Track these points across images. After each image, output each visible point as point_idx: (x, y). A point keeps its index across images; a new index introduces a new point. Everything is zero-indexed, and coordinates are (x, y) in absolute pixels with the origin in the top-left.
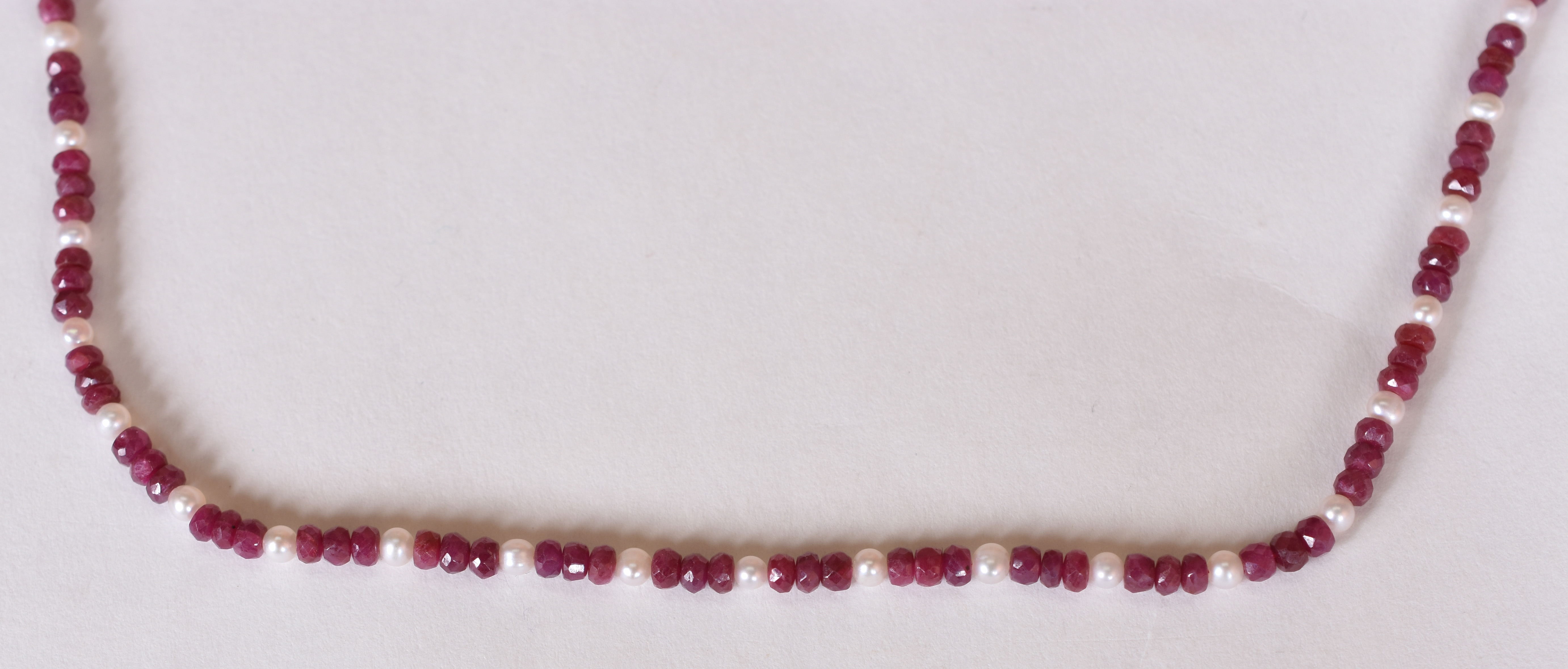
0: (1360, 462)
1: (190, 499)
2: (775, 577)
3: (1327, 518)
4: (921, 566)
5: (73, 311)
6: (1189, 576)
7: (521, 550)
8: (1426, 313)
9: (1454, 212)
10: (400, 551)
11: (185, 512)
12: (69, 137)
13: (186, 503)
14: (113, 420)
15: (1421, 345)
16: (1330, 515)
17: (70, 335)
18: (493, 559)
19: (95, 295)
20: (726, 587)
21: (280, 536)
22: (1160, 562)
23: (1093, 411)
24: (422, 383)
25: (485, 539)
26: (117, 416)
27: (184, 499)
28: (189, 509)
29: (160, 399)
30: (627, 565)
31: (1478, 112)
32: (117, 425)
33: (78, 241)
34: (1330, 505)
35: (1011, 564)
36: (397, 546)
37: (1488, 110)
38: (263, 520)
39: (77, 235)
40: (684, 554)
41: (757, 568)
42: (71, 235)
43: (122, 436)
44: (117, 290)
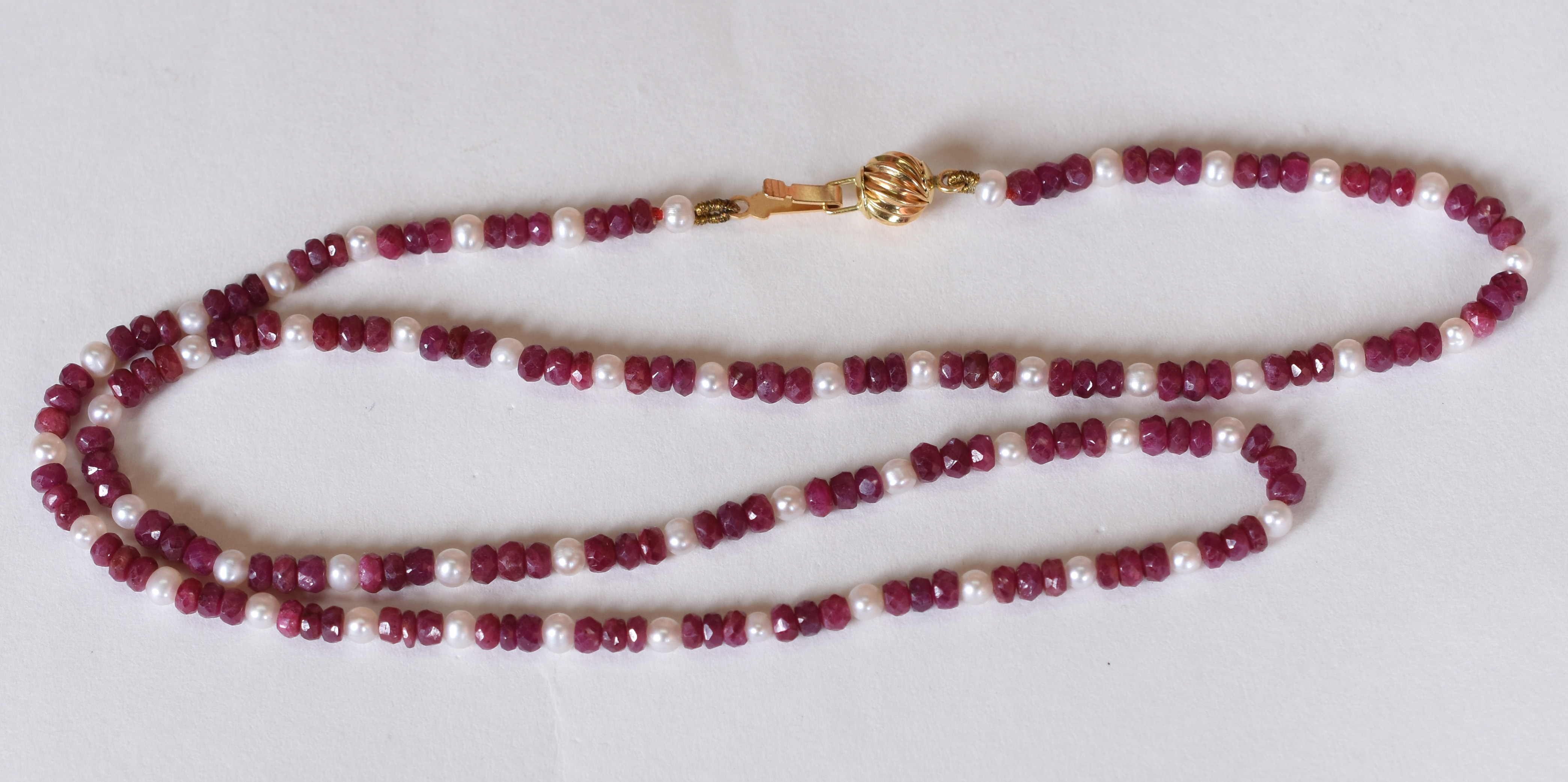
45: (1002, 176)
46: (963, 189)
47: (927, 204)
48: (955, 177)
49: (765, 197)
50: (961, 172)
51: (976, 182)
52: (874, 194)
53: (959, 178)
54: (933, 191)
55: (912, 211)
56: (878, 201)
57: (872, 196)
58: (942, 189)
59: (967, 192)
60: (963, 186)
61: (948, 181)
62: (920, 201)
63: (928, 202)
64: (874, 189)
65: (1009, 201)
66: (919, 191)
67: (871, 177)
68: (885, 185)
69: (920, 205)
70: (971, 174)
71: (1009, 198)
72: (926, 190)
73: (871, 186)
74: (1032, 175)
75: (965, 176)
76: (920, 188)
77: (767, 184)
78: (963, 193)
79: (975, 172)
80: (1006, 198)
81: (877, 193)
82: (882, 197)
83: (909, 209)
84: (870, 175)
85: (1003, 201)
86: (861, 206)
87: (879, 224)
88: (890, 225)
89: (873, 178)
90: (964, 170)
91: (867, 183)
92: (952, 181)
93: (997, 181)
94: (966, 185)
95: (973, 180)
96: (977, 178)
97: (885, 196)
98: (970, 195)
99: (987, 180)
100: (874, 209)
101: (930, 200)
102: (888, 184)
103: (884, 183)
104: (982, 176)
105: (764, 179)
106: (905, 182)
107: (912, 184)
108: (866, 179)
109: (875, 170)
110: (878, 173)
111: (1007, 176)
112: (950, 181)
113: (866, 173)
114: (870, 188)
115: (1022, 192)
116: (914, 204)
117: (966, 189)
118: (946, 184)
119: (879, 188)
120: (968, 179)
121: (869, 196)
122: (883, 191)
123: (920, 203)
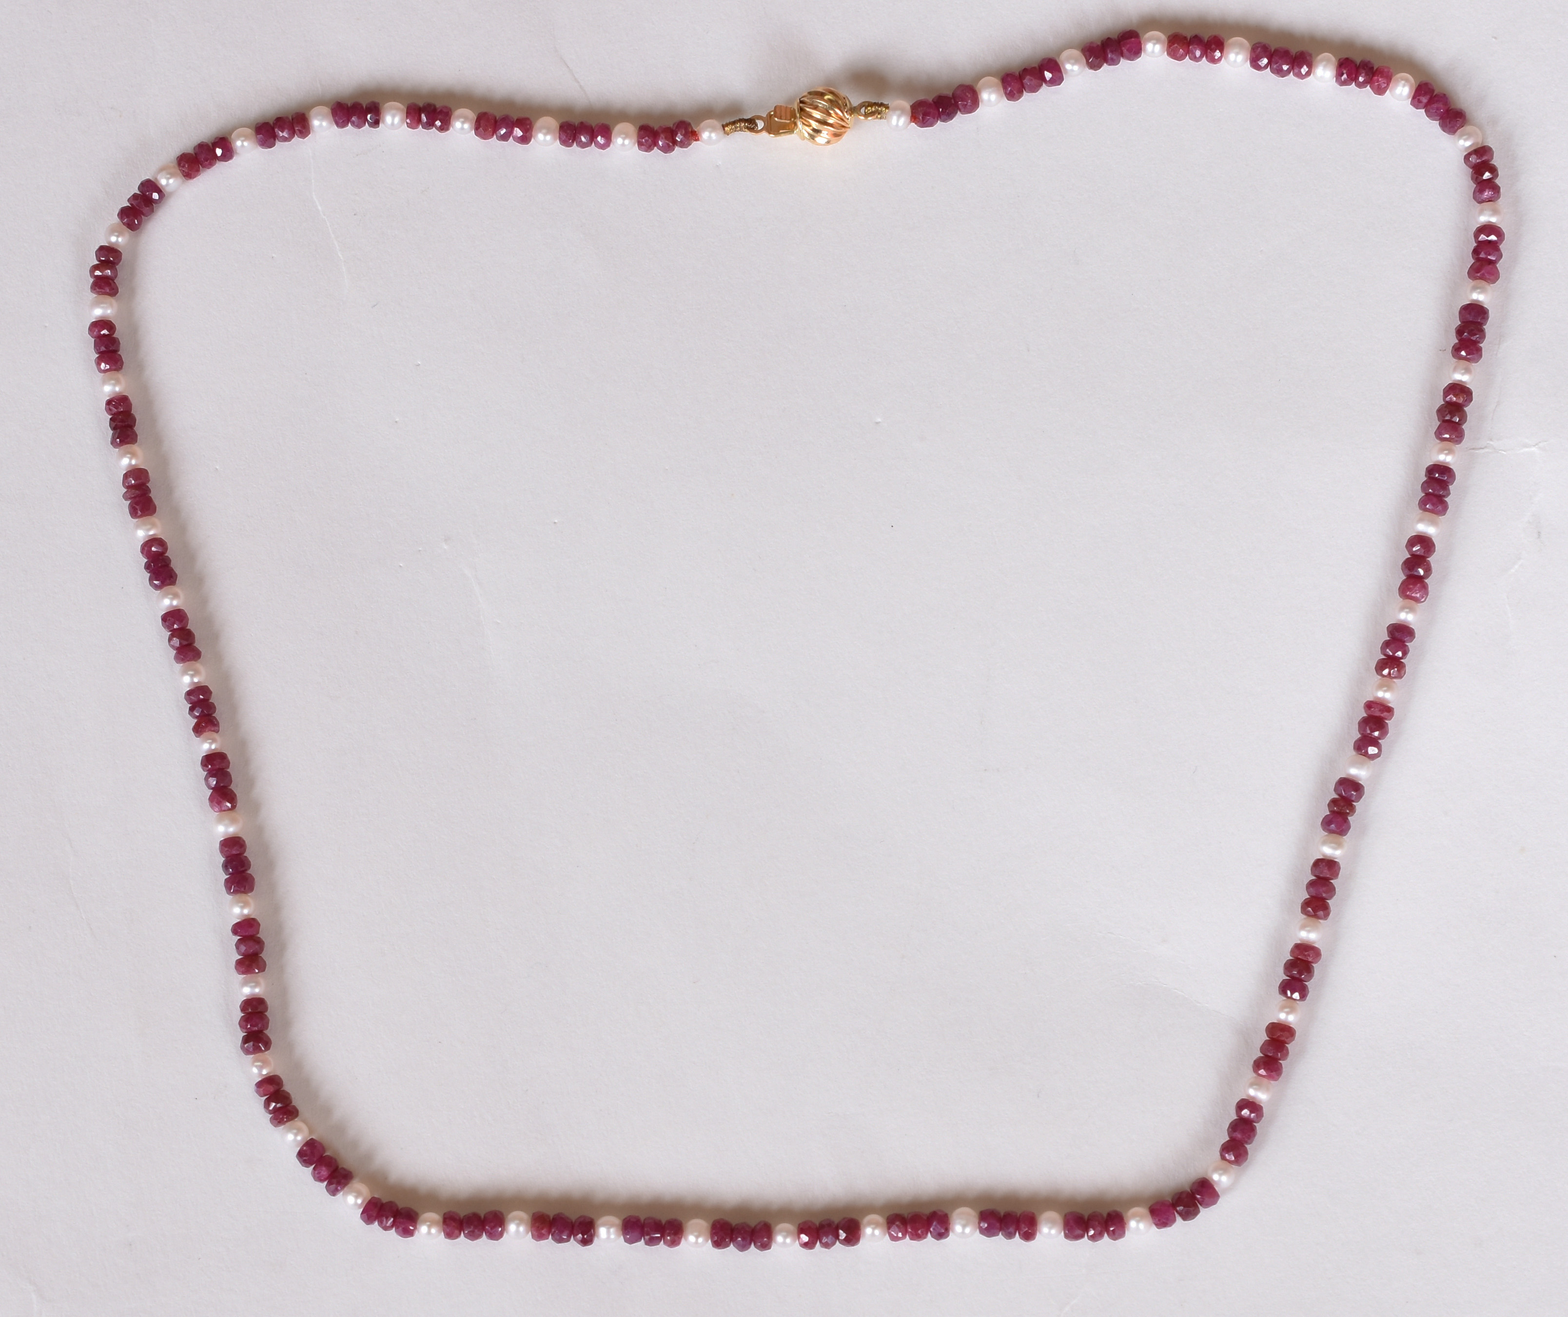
0: (1238, 1135)
1: (358, 1194)
2: (805, 1238)
3: (1213, 1180)
4: (911, 1229)
5: (256, 1050)
6: (1112, 1229)
7: (612, 1225)
8: (1288, 1013)
9: (1309, 932)
10: (522, 1229)
11: (356, 1204)
12: (242, 908)
13: (356, 1197)
14: (296, 1135)
15: (1284, 1040)
16: (1216, 1177)
17: (256, 1066)
18: (591, 1233)
19: (270, 1032)
20: (765, 1246)
21: (429, 1221)
22: (1089, 1219)
23: (1038, 1097)
24: (527, 1090)
25: (584, 1217)
26: (299, 1131)
27: (354, 1194)
28: (359, 1201)
29: (327, 1111)
30: (692, 1233)
31: (1328, 851)
32: (299, 1138)
33: (257, 990)
34: (1216, 1170)
35: (979, 1223)
36: (518, 1225)
37: (1335, 849)
38: (415, 1207)
39: (255, 987)
40: (734, 1222)
41: (788, 1234)
42: (251, 987)
43: (305, 1148)
44: (287, 1024)
45: (907, 105)
46: (877, 117)
47: (849, 130)
48: (870, 108)
49: (775, 120)
50: (875, 104)
51: (887, 111)
52: (808, 122)
53: (873, 109)
54: (853, 119)
55: (837, 135)
56: (812, 128)
57: (805, 123)
58: (860, 117)
59: (881, 118)
60: (877, 114)
62: (843, 127)
63: (849, 128)
64: (809, 119)
65: (913, 124)
66: (842, 120)
67: (805, 108)
68: (817, 114)
69: (843, 130)
70: (881, 105)
71: (913, 122)
72: (848, 119)
73: (805, 115)
74: (930, 104)
75: (878, 107)
76: (843, 118)
77: (777, 109)
78: (877, 120)
79: (885, 103)
80: (911, 123)
81: (810, 121)
82: (815, 125)
84: (805, 106)
85: (909, 124)
86: (797, 130)
87: (809, 144)
88: (818, 145)
89: (807, 109)
90: (877, 102)
91: (802, 113)
92: (868, 111)
93: (903, 109)
94: (879, 113)
95: (884, 109)
96: (887, 107)
97: (817, 124)
98: (883, 120)
99: (895, 108)
100: (809, 134)
101: (850, 126)
102: (819, 114)
103: (816, 113)
104: (891, 107)
105: (775, 105)
106: (831, 111)
107: (836, 114)
108: (802, 110)
109: (808, 102)
110: (811, 105)
111: (911, 104)
112: (866, 111)
113: (801, 105)
114: (804, 116)
115: (923, 118)
116: (838, 129)
117: (879, 116)
118: (864, 113)
119: (811, 117)
120: (880, 109)
121: (803, 124)
122: (814, 119)
123: (843, 129)
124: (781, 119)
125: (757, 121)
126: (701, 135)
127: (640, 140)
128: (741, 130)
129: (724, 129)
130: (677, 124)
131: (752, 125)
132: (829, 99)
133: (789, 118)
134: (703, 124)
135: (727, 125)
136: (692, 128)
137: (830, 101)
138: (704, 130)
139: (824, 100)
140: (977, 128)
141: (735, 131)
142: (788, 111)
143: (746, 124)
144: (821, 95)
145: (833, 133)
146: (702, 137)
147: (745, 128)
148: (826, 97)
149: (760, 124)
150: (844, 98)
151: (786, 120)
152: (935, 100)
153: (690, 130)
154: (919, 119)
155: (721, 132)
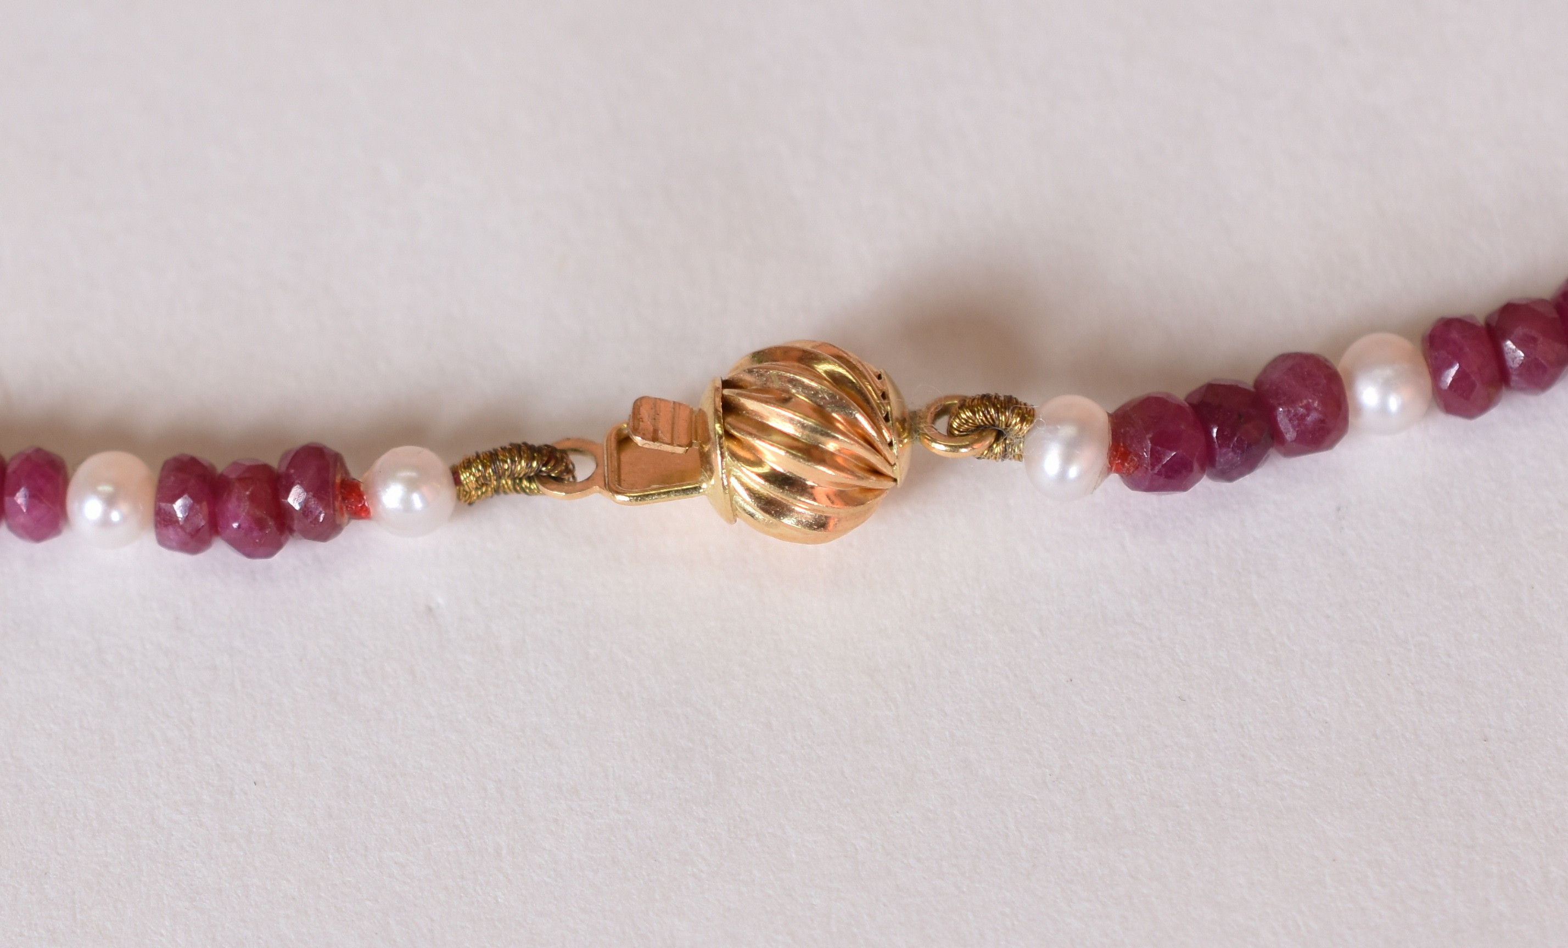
45: (1096, 411)
46: (990, 448)
47: (892, 484)
48: (969, 414)
49: (637, 451)
50: (987, 400)
51: (1025, 427)
52: (752, 449)
53: (980, 417)
54: (908, 449)
56: (765, 470)
57: (742, 453)
58: (933, 444)
59: (1004, 455)
60: (991, 439)
61: (950, 426)
62: (876, 472)
63: (895, 480)
64: (751, 434)
65: (1115, 479)
67: (743, 402)
68: (784, 423)
69: (872, 482)
70: (1009, 404)
71: (1116, 472)
72: (891, 444)
73: (741, 426)
74: (1178, 413)
75: (997, 411)
77: (643, 412)
78: (992, 461)
79: (1025, 401)
80: (1108, 472)
81: (760, 444)
82: (771, 455)
83: (841, 492)
84: (741, 395)
85: (1100, 478)
86: (713, 482)
88: (788, 533)
89: (751, 405)
90: (992, 393)
91: (731, 419)
92: (960, 426)
93: (1083, 426)
94: (1000, 435)
95: (1017, 422)
96: (1027, 415)
98: (1010, 463)
99: (1056, 421)
100: (748, 489)
101: (899, 472)
102: (792, 424)
104: (1041, 415)
105: (637, 399)
106: (835, 415)
107: (854, 424)
108: (729, 408)
109: (751, 384)
110: (764, 390)
111: (1111, 411)
112: (955, 425)
113: (726, 392)
114: (739, 430)
115: (1153, 452)
116: (859, 478)
117: (998, 449)
118: (944, 432)
119: (764, 430)
120: (1003, 418)
121: (734, 455)
122: (776, 437)
123: (873, 478)
124: (655, 439)
125: (573, 458)
126: (375, 496)
127: (163, 505)
128: (517, 487)
129: (457, 482)
130: (292, 454)
131: (554, 467)
132: (831, 374)
133: (685, 441)
134: (383, 461)
135: (468, 465)
136: (346, 472)
137: (836, 379)
138: (389, 475)
139: (817, 377)
140: (1339, 509)
141: (497, 491)
142: (683, 415)
143: (535, 464)
144: (806, 358)
145: (836, 488)
146: (379, 501)
147: (530, 479)
148: (822, 368)
149: (583, 468)
150: (879, 377)
151: (671, 444)
152: (1195, 402)
153: (338, 479)
154: (1140, 457)
155: (447, 493)
